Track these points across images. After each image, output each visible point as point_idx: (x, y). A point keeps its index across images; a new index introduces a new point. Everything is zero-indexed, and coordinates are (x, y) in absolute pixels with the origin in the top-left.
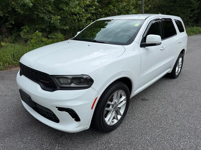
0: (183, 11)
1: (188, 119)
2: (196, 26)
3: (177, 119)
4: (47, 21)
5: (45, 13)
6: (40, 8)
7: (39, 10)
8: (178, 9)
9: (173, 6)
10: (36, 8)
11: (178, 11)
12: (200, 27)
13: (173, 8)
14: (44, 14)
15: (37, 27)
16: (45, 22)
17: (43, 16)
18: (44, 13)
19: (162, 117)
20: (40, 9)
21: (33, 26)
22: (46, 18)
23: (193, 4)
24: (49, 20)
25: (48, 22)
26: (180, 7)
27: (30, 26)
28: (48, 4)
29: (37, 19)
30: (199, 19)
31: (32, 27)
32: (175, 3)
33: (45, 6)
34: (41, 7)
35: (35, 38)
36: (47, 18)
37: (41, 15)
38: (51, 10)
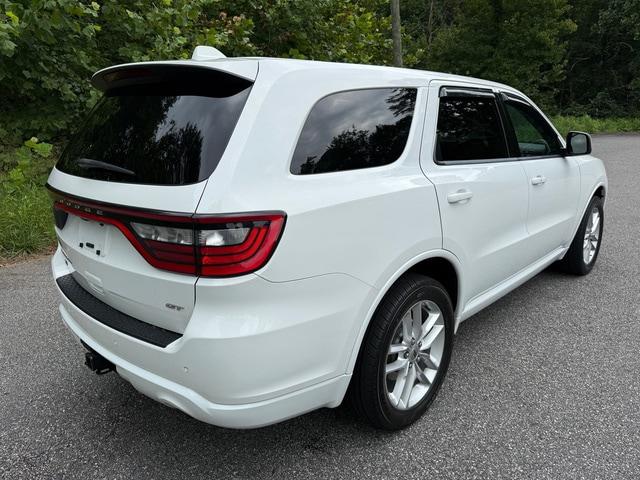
0: (521, 69)
1: (579, 455)
2: (564, 115)
3: (542, 457)
4: (72, 105)
5: (66, 75)
6: (48, 58)
7: (42, 64)
8: (505, 64)
9: (491, 54)
10: (30, 60)
11: (506, 70)
12: (573, 118)
13: (489, 60)
14: (63, 80)
15: (34, 124)
16: (66, 107)
17: (55, 86)
18: (60, 74)
19: (485, 451)
20: (47, 63)
21: (19, 123)
22: (68, 91)
23: (549, 50)
24: (82, 98)
25: (78, 105)
26: (511, 56)
27: (11, 121)
28: (74, 44)
29: (34, 98)
30: (569, 94)
31: (17, 124)
32: (494, 46)
33: (64, 53)
34: (49, 54)
35: (27, 162)
36: (70, 92)
37: (50, 83)
38: (86, 66)
